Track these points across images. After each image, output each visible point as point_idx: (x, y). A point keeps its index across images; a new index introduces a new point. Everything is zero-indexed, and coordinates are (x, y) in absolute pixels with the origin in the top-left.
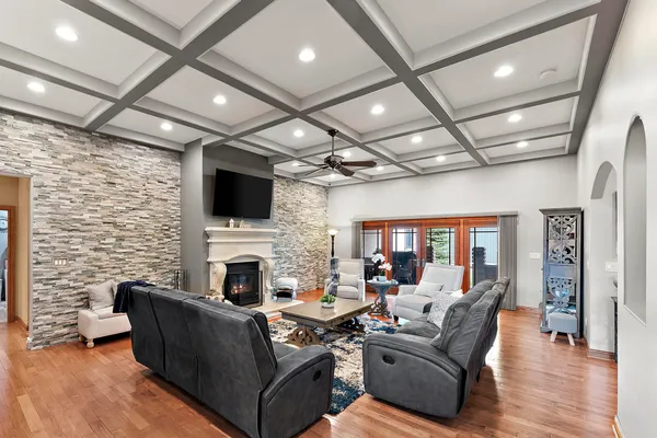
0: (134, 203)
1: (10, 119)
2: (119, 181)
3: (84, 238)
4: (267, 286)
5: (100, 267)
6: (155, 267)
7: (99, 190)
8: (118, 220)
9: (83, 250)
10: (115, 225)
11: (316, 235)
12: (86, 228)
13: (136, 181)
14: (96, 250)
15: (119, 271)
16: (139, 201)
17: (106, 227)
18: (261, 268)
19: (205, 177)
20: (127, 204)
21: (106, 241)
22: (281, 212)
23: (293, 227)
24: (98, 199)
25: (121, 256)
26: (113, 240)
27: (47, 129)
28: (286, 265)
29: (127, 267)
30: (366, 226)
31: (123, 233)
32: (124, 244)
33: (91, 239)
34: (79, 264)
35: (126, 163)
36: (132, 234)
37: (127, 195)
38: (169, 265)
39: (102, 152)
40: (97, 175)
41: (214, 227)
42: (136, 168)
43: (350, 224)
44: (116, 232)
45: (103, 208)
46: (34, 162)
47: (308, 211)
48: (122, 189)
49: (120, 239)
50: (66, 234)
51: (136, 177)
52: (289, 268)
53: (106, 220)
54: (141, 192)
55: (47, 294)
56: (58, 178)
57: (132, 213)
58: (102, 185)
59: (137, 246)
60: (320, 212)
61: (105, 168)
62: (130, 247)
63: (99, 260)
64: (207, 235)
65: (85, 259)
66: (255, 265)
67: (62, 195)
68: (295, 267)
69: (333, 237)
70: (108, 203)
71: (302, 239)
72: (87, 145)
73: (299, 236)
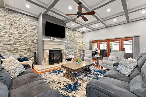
0: (21, 32)
2: (15, 24)
4: (64, 57)
5: (8, 50)
6: (28, 51)
7: (7, 27)
8: (15, 36)
10: (14, 38)
11: (80, 45)
14: (6, 45)
15: (15, 52)
16: (23, 31)
17: (10, 38)
18: (62, 52)
19: (43, 24)
20: (18, 32)
21: (10, 42)
22: (70, 38)
23: (73, 42)
24: (6, 29)
25: (16, 47)
26: (13, 42)
28: (71, 52)
29: (18, 51)
30: (93, 42)
31: (16, 40)
32: (17, 43)
33: (4, 41)
35: (18, 19)
36: (20, 41)
37: (18, 29)
38: (34, 51)
39: (9, 15)
40: (6, 22)
42: (22, 21)
43: (89, 42)
44: (14, 40)
45: (9, 32)
47: (77, 38)
48: (17, 27)
49: (15, 42)
51: (22, 24)
52: (72, 53)
53: (10, 36)
54: (23, 29)
58: (9, 25)
59: (22, 44)
61: (10, 20)
62: (19, 45)
63: (7, 48)
64: (43, 41)
65: (2, 47)
66: (60, 51)
68: (74, 53)
69: (84, 45)
70: (11, 31)
71: (76, 46)
72: (2, 12)
73: (75, 45)
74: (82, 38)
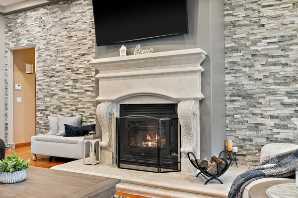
2: (74, 34)
3: (56, 81)
5: (65, 104)
8: (74, 66)
9: (57, 91)
10: (73, 71)
12: (58, 74)
13: (85, 30)
14: (63, 90)
15: (74, 108)
16: (87, 47)
20: (79, 52)
21: (67, 84)
24: (63, 51)
25: (76, 96)
26: (70, 83)
27: (42, 11)
29: (80, 106)
31: (77, 76)
32: (78, 85)
33: (60, 82)
34: (55, 101)
35: (78, 16)
36: (83, 77)
37: (79, 44)
40: (62, 34)
42: (84, 19)
44: (74, 76)
45: (66, 57)
46: (37, 35)
48: (76, 39)
49: (75, 81)
50: (48, 79)
53: (68, 67)
55: (41, 119)
56: (45, 42)
57: (82, 58)
58: (65, 40)
59: (86, 87)
62: (82, 88)
63: (64, 98)
65: (57, 97)
67: (47, 53)
70: (69, 53)
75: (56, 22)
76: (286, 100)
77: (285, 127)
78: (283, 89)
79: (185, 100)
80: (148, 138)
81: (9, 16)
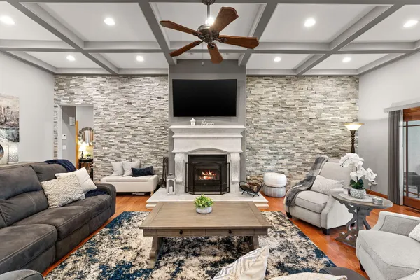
0: (143, 113)
1: (85, 78)
2: (133, 101)
3: (116, 135)
4: (235, 177)
5: (124, 152)
6: (156, 154)
7: (123, 108)
8: (133, 124)
9: (116, 142)
10: (132, 128)
11: (334, 131)
12: (116, 130)
13: (143, 100)
14: (122, 142)
15: (134, 155)
16: (145, 112)
17: (127, 129)
20: (138, 115)
21: (127, 137)
22: (279, 109)
23: (295, 124)
24: (122, 113)
25: (135, 146)
26: (130, 137)
27: (100, 79)
28: (285, 161)
29: (138, 153)
31: (136, 132)
32: (136, 139)
33: (119, 136)
34: (113, 150)
35: (137, 89)
36: (142, 133)
37: (138, 109)
38: (165, 153)
39: (125, 85)
40: (122, 99)
41: (178, 125)
42: (143, 92)
44: (133, 132)
45: (125, 118)
46: (94, 97)
47: (320, 106)
48: (135, 105)
49: (135, 136)
50: (107, 133)
51: (144, 97)
53: (126, 125)
54: (147, 106)
55: (99, 164)
56: (103, 104)
57: (141, 120)
58: (125, 105)
59: (144, 140)
60: (344, 105)
61: (127, 95)
62: (140, 141)
63: (123, 147)
64: (172, 133)
65: (116, 147)
67: (106, 112)
70: (128, 115)
71: (311, 136)
72: (117, 83)
73: (306, 132)
74: (353, 101)
75: (116, 90)
76: (270, 151)
77: (269, 164)
78: (269, 146)
79: (233, 153)
80: (203, 173)
81: (60, 77)
